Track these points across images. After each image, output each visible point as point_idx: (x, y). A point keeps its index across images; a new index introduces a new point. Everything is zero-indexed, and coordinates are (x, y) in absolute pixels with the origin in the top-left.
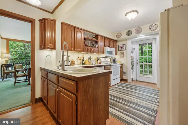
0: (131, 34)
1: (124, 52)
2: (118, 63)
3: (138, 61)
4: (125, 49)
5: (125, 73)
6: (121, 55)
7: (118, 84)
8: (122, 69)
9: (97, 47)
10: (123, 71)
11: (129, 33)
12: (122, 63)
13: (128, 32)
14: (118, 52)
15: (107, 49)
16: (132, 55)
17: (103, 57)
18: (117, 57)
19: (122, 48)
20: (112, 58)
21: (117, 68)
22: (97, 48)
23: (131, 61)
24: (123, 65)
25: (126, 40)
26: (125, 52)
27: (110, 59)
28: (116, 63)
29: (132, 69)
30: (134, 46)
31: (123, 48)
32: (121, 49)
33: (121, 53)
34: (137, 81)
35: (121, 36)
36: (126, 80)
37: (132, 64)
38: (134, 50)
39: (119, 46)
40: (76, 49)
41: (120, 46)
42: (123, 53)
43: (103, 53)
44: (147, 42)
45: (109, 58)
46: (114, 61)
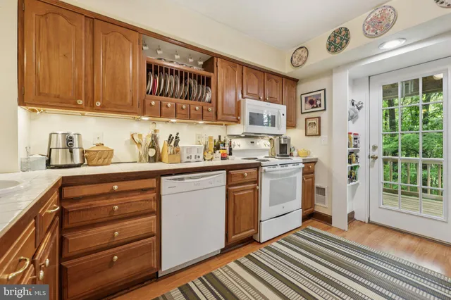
0: (347, 41)
1: (319, 118)
2: (298, 156)
3: (375, 148)
4: (323, 108)
5: (322, 191)
6: (308, 128)
7: (291, 235)
8: (313, 178)
9: (208, 98)
10: (317, 184)
11: (338, 41)
12: (313, 156)
13: (332, 39)
14: (301, 120)
15: (251, 106)
16: (352, 127)
17: (239, 137)
18: (296, 137)
19: (312, 102)
20: (276, 140)
21: (291, 174)
22: (210, 102)
23: (348, 150)
24: (315, 162)
25: (329, 72)
26: (324, 116)
27: (269, 143)
28: (291, 155)
29: (352, 177)
30: (360, 96)
31: (318, 103)
32: (309, 106)
33: (309, 122)
34: (370, 222)
35: (306, 58)
36: (327, 220)
37: (350, 161)
38: (359, 109)
39: (303, 97)
40: (98, 104)
41: (306, 98)
42: (316, 121)
43: (238, 121)
44: (420, 74)
45: (268, 138)
46: (284, 150)
